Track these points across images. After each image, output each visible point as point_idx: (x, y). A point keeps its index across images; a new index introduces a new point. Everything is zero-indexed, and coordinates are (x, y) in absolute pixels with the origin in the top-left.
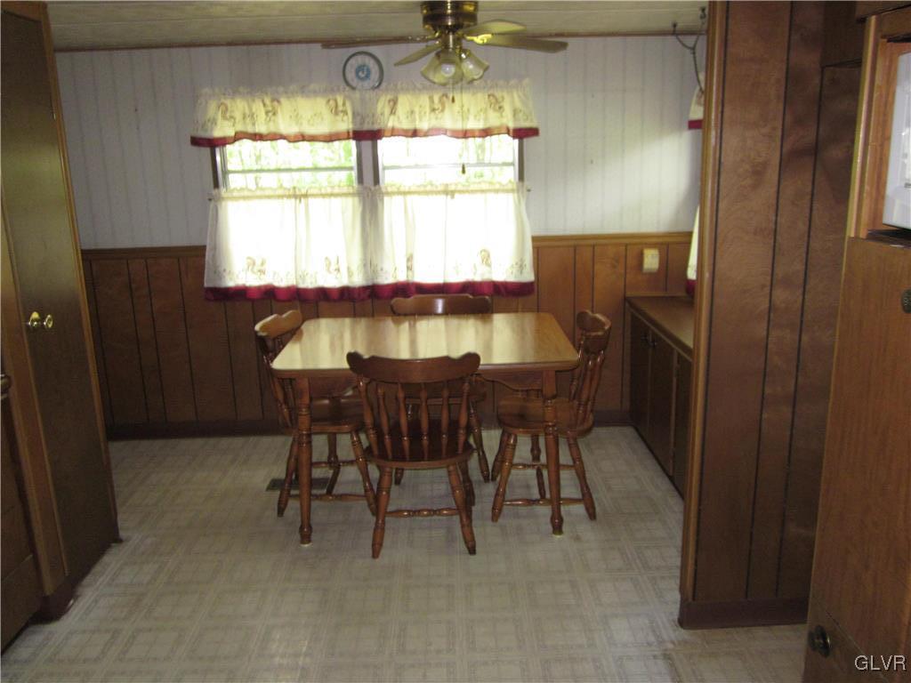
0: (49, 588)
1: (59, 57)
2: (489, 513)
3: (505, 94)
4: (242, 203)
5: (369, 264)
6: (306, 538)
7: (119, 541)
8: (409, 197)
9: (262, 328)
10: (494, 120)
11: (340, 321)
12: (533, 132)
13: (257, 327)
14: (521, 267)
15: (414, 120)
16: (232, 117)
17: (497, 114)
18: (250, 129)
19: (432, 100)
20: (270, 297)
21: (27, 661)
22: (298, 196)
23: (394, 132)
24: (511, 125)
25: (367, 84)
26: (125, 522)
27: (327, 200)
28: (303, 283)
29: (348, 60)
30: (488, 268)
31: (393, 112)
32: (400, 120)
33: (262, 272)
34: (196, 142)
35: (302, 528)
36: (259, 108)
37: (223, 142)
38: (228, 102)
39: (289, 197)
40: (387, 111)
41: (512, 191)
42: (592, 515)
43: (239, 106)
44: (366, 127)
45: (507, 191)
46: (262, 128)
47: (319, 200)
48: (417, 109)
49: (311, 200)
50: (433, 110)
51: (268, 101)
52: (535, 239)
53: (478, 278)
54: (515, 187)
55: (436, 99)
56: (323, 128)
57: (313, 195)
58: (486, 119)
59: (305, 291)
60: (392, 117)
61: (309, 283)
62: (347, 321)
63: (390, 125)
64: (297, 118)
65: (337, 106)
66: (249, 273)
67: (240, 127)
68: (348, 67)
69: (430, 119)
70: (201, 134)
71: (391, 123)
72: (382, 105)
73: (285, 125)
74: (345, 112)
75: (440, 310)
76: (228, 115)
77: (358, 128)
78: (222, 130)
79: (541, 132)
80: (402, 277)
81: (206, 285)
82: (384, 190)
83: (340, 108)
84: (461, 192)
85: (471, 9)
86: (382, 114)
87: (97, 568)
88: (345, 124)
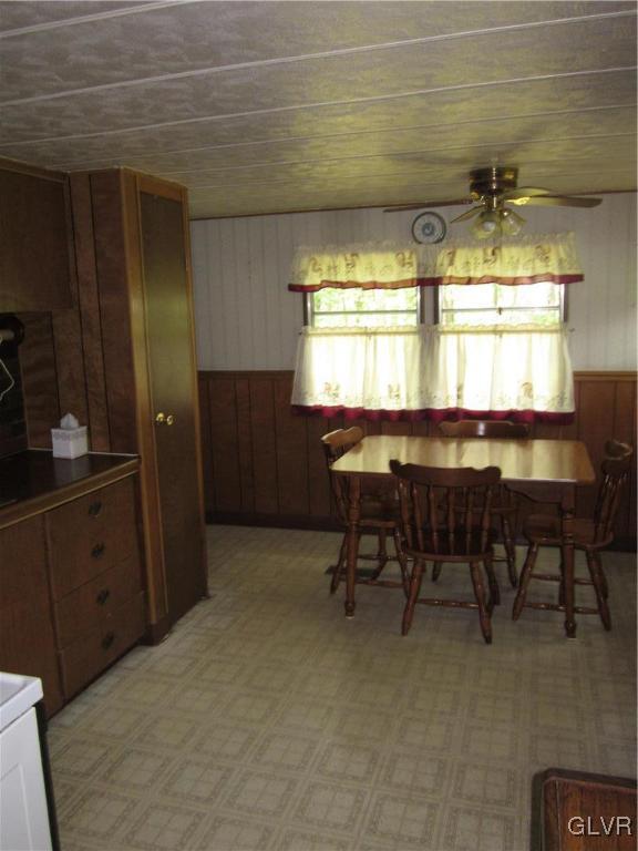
0: (154, 621)
1: (193, 224)
2: (509, 613)
3: (552, 247)
4: (324, 339)
5: (425, 391)
6: (349, 611)
7: (208, 597)
8: (462, 336)
9: (328, 438)
10: (540, 269)
11: (397, 439)
12: (578, 278)
13: (325, 438)
14: (561, 399)
15: (469, 271)
16: (320, 269)
17: (544, 264)
18: (333, 279)
19: (485, 253)
20: (341, 416)
21: (133, 669)
22: (368, 333)
23: (452, 281)
24: (556, 272)
25: (431, 239)
26: (213, 584)
27: (392, 337)
28: (369, 405)
29: (417, 219)
30: (530, 400)
31: (451, 263)
32: (457, 270)
33: (336, 395)
34: (292, 288)
35: (347, 603)
36: (341, 262)
37: (313, 289)
38: (318, 259)
39: (361, 334)
40: (446, 262)
41: (556, 331)
42: (607, 626)
43: (325, 261)
44: (428, 276)
45: (551, 332)
46: (342, 278)
47: (386, 337)
48: (472, 261)
49: (379, 338)
50: (486, 261)
51: (348, 256)
52: (576, 375)
53: (520, 408)
54: (558, 327)
55: (489, 251)
56: (392, 278)
57: (380, 333)
58: (533, 268)
59: (371, 412)
60: (450, 269)
61: (373, 406)
62: (404, 438)
63: (448, 274)
64: (371, 269)
65: (404, 259)
66: (326, 396)
67: (325, 278)
68: (416, 225)
69: (483, 269)
70: (296, 282)
71: (450, 272)
72: (443, 258)
73: (361, 276)
74: (411, 264)
75: (481, 433)
76: (317, 267)
77: (422, 276)
78: (312, 279)
79: (585, 278)
80: (452, 404)
81: (293, 403)
82: (440, 330)
83: (407, 261)
84: (508, 332)
85: (511, 177)
86: (442, 265)
87: (189, 614)
88: (411, 274)
